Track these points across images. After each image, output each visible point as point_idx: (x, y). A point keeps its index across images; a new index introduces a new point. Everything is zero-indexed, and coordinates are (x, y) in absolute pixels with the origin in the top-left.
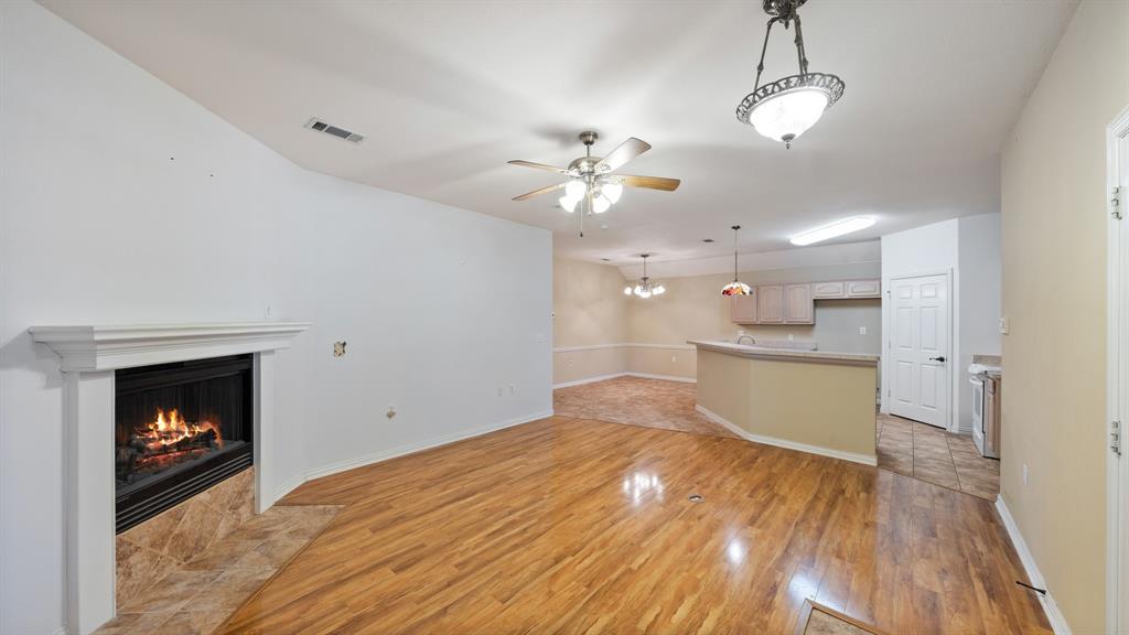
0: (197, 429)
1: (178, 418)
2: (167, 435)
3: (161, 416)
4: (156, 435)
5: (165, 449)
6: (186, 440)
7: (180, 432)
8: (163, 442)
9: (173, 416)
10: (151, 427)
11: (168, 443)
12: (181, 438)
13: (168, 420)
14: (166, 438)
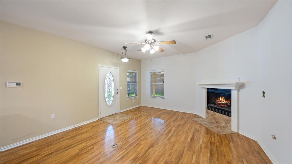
0: (227, 102)
1: (224, 99)
2: (221, 101)
3: (221, 98)
4: (219, 101)
5: (220, 104)
6: (224, 103)
7: (223, 101)
8: (220, 102)
9: (223, 98)
10: (219, 99)
11: (221, 103)
12: (223, 102)
13: (222, 99)
14: (221, 102)
